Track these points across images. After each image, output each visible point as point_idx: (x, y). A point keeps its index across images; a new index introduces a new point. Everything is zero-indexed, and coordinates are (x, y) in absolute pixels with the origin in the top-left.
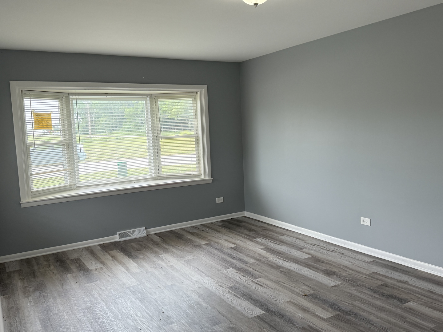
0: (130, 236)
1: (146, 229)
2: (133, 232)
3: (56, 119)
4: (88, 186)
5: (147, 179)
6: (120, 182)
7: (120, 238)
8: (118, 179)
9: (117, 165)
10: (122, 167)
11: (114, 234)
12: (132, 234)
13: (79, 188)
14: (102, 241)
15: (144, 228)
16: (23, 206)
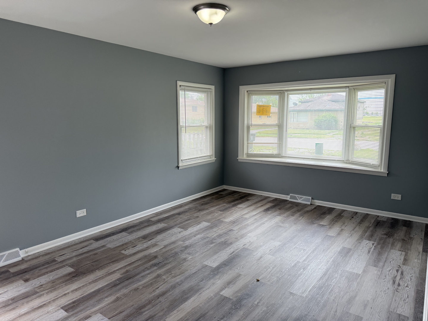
0: (298, 200)
1: (312, 199)
2: (301, 198)
3: (274, 109)
4: (288, 157)
5: (335, 160)
6: (312, 159)
7: (290, 199)
8: (314, 156)
9: (315, 145)
10: (319, 147)
11: (288, 195)
12: (300, 199)
13: (282, 157)
14: (280, 196)
15: (311, 198)
16: (239, 161)
